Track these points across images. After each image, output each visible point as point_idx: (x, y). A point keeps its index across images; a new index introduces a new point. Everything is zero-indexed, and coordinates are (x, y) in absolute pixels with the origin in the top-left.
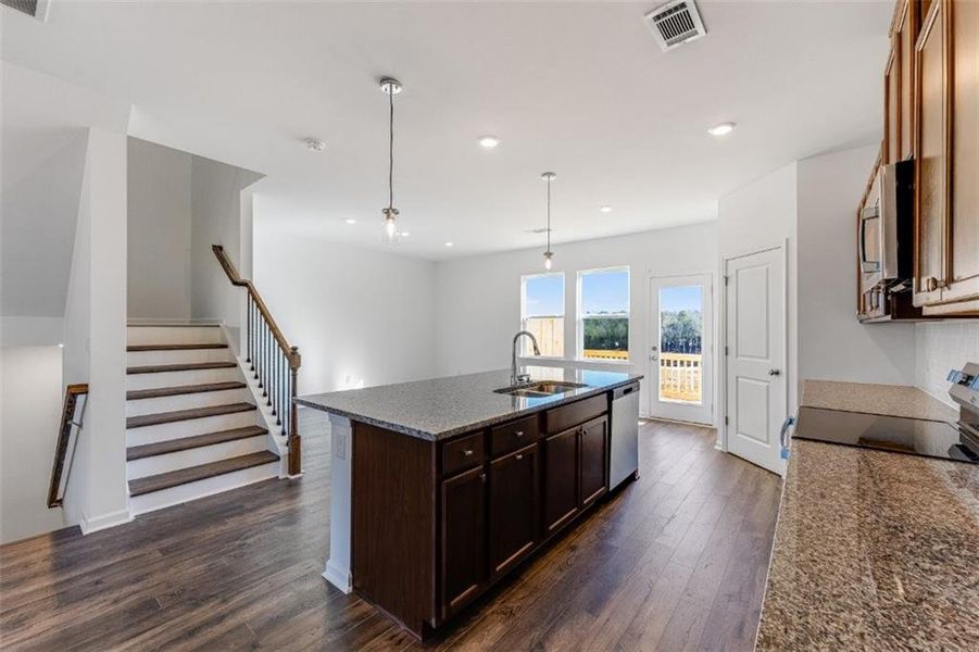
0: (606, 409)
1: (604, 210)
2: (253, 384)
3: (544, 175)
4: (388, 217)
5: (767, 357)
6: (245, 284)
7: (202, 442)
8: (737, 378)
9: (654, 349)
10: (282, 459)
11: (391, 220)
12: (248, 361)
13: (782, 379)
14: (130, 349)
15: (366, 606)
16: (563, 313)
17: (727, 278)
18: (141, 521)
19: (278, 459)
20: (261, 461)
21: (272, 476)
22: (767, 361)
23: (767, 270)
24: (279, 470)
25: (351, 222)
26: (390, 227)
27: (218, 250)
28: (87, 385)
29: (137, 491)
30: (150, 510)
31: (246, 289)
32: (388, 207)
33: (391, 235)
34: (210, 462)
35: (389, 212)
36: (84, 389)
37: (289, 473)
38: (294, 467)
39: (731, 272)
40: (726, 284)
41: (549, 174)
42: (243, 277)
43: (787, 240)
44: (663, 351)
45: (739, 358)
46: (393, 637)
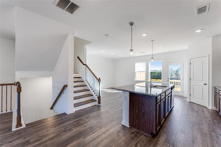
0: (170, 92)
1: (160, 48)
2: (88, 85)
3: (151, 41)
4: (131, 51)
5: (203, 81)
6: (85, 65)
7: (82, 97)
8: (193, 85)
9: (168, 79)
10: (97, 101)
11: (132, 52)
12: (86, 81)
13: (207, 86)
14: (74, 78)
15: (134, 130)
16: (145, 71)
17: (190, 63)
18: (76, 112)
19: (96, 101)
20: (93, 101)
21: (95, 104)
22: (202, 81)
23: (203, 61)
24: (96, 103)
25: (103, 51)
26: (132, 53)
27: (78, 58)
28: (67, 85)
29: (75, 106)
30: (77, 110)
31: (85, 66)
32: (131, 49)
33: (132, 55)
34: (84, 101)
35: (131, 50)
36: (66, 86)
37: (98, 104)
38: (99, 102)
39: (192, 62)
40: (190, 64)
41: (152, 41)
42: (84, 63)
43: (209, 55)
44: (170, 80)
45: (194, 81)
46: (145, 136)
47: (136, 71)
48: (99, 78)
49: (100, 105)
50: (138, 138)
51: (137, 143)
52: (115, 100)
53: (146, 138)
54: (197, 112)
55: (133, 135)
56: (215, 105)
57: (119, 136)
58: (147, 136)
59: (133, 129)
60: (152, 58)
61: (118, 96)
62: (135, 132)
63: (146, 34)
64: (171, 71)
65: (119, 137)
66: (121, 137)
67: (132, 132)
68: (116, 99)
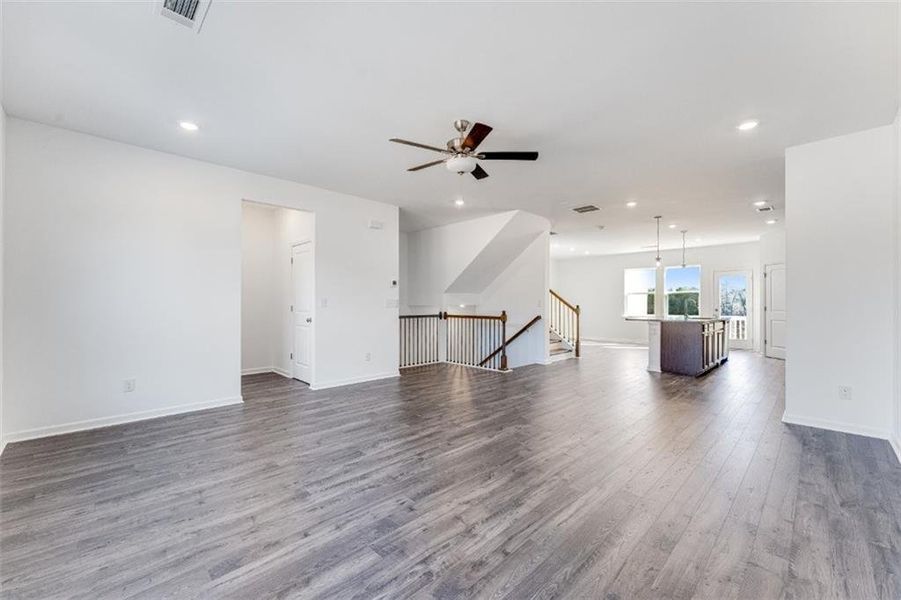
8: (772, 321)
9: (717, 310)
10: (573, 350)
17: (765, 274)
21: (571, 357)
39: (768, 272)
40: (765, 277)
45: (773, 312)
47: (626, 293)
48: (578, 307)
64: (724, 293)
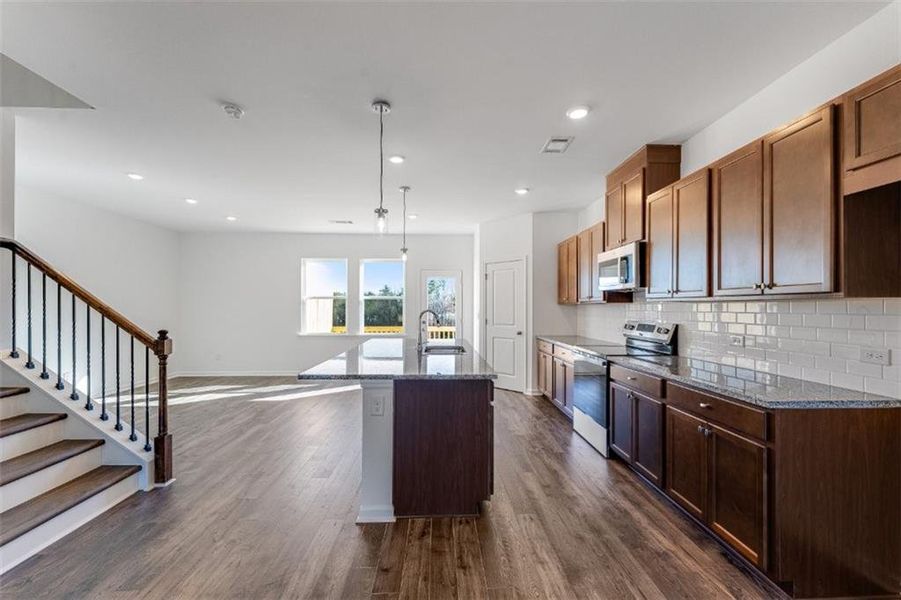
1: (412, 217)
2: (45, 385)
3: (402, 188)
4: (380, 216)
5: (514, 324)
8: (494, 338)
10: (146, 467)
15: (419, 521)
17: (486, 275)
19: (140, 468)
21: (133, 492)
22: (513, 327)
31: (8, 252)
37: (157, 481)
39: (489, 272)
40: (486, 278)
41: (406, 188)
43: (526, 256)
45: (495, 326)
46: (461, 523)
48: (163, 334)
49: (170, 486)
50: (449, 539)
51: (460, 558)
52: (242, 438)
53: (467, 528)
54: (514, 408)
55: (429, 540)
56: (538, 384)
57: (386, 571)
58: (467, 522)
59: (413, 522)
60: (405, 250)
61: (242, 418)
62: (426, 525)
63: (403, 157)
65: (391, 575)
66: (395, 569)
67: (417, 530)
68: (241, 432)
